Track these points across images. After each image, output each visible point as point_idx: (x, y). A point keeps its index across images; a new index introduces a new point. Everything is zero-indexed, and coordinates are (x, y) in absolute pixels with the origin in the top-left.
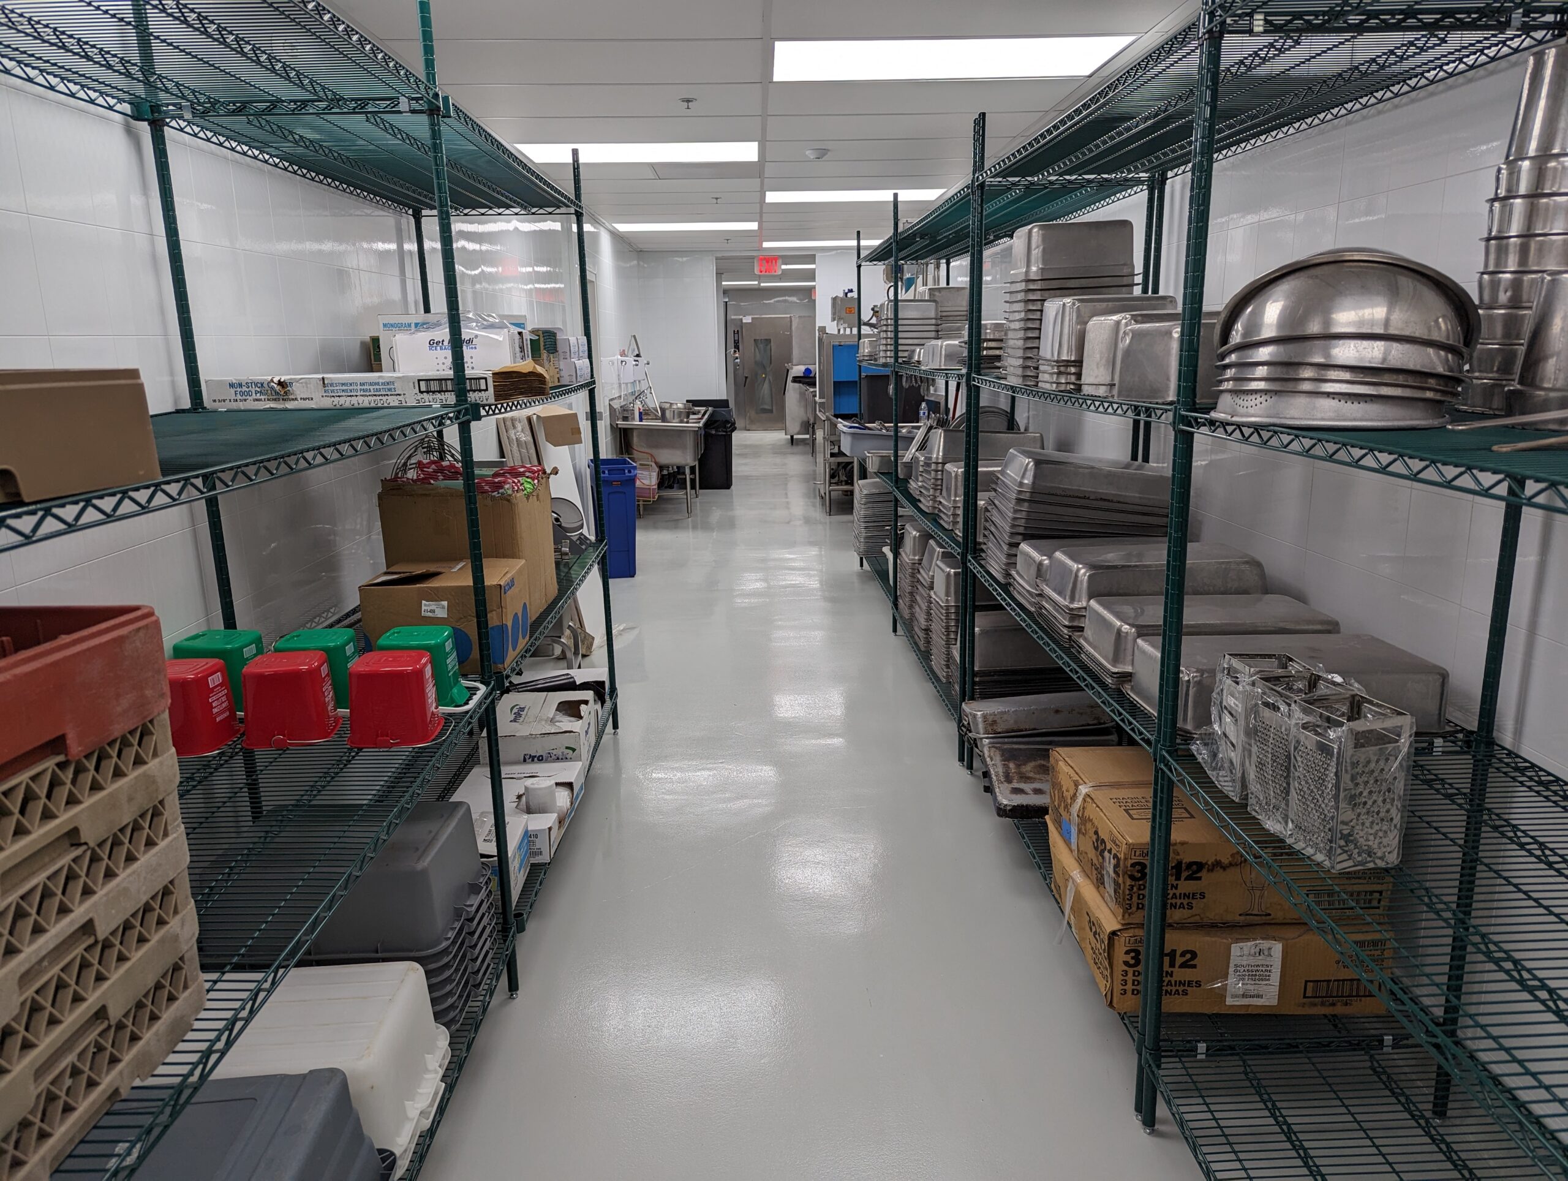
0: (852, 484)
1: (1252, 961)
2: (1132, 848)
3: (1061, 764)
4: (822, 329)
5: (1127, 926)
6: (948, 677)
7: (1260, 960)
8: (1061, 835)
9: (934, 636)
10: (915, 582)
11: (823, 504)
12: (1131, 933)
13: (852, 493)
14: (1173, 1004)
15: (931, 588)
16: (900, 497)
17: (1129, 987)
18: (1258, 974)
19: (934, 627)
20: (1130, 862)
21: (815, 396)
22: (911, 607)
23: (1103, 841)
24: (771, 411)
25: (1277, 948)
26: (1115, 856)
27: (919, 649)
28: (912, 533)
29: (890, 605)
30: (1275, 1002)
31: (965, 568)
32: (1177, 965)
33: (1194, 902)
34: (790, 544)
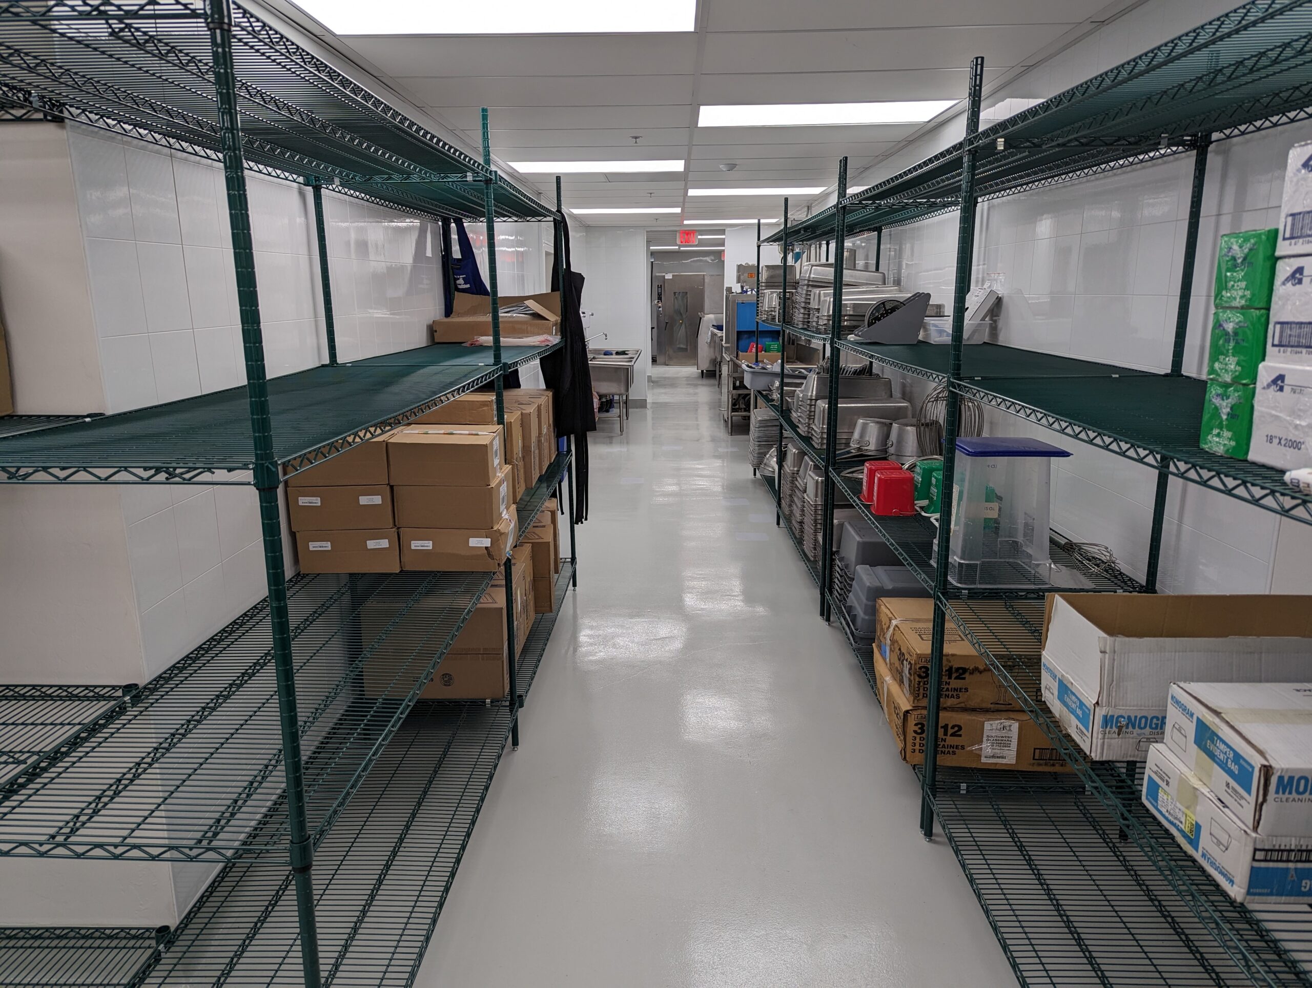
0: (749, 411)
1: (999, 734)
2: (919, 656)
3: (883, 607)
4: (729, 290)
5: (915, 708)
6: (815, 556)
7: (1004, 733)
8: (881, 655)
9: (806, 527)
10: (794, 487)
11: (727, 426)
12: (919, 712)
13: (749, 417)
14: (944, 760)
15: (805, 491)
16: (784, 423)
17: (917, 747)
18: (1003, 743)
19: (806, 520)
20: (918, 666)
21: (722, 340)
22: (790, 506)
23: (903, 654)
24: (686, 350)
25: (1015, 726)
26: (910, 663)
27: (795, 537)
28: (792, 450)
29: (775, 504)
30: (1014, 762)
31: (827, 477)
32: (949, 734)
33: (961, 694)
34: (699, 457)
